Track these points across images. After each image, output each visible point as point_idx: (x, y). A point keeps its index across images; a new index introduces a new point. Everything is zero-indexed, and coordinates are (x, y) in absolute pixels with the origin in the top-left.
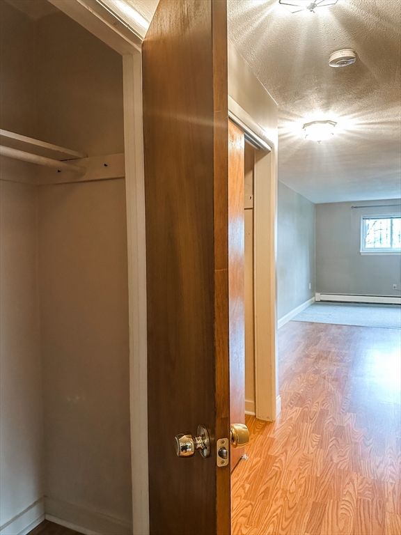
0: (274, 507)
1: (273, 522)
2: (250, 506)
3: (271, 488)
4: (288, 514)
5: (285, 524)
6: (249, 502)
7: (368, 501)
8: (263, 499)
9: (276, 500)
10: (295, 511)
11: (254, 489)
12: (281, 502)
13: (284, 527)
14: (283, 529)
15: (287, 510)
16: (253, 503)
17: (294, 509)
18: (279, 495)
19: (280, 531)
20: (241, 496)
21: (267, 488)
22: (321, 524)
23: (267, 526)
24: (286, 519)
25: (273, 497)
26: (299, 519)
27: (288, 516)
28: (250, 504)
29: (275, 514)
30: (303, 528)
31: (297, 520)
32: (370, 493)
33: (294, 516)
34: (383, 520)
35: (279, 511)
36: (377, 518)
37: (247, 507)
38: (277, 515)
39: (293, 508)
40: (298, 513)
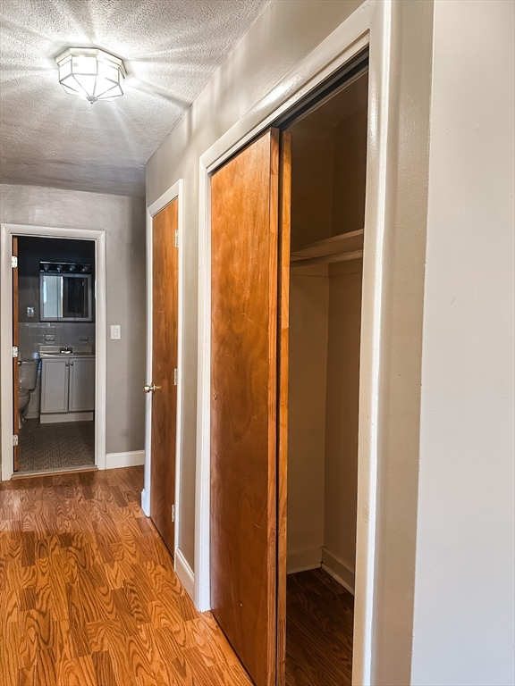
0: (157, 656)
1: (146, 643)
2: (182, 644)
3: (181, 678)
4: (137, 659)
5: (133, 647)
6: (187, 647)
7: (89, 621)
8: (177, 659)
9: (162, 667)
10: (131, 666)
11: (196, 664)
12: (155, 667)
13: (132, 644)
14: (131, 641)
15: (141, 662)
16: (182, 649)
17: (134, 669)
18: (164, 674)
19: (132, 638)
20: (202, 648)
21: (185, 675)
22: (96, 668)
23: (149, 636)
24: (134, 652)
25: (169, 668)
26: (122, 661)
27: (136, 657)
28: (184, 646)
29: (150, 650)
30: (112, 653)
31: (123, 658)
32: (89, 632)
33: (129, 660)
34: (70, 609)
35: (149, 656)
36: (76, 608)
37: (184, 641)
38: (148, 651)
39: (137, 668)
40: (127, 666)
